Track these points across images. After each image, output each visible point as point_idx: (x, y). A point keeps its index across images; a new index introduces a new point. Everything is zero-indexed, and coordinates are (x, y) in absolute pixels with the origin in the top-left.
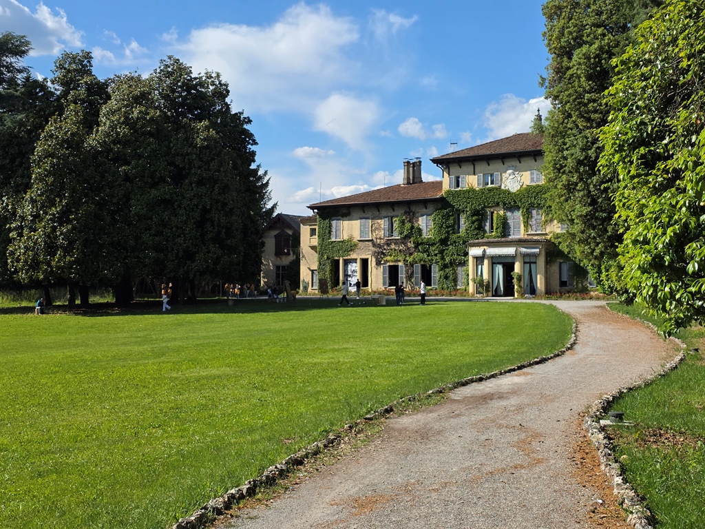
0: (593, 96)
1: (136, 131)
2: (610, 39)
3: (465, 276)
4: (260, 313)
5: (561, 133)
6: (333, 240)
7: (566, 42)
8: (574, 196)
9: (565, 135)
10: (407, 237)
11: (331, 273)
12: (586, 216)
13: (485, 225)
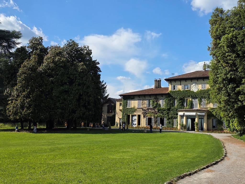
0: (229, 54)
1: (57, 65)
2: (236, 32)
3: (176, 123)
4: (99, 134)
5: (216, 68)
6: (128, 107)
7: (219, 33)
8: (221, 93)
9: (218, 69)
10: (155, 107)
11: (127, 120)
12: (226, 101)
13: (184, 104)
